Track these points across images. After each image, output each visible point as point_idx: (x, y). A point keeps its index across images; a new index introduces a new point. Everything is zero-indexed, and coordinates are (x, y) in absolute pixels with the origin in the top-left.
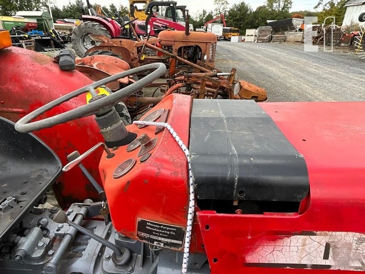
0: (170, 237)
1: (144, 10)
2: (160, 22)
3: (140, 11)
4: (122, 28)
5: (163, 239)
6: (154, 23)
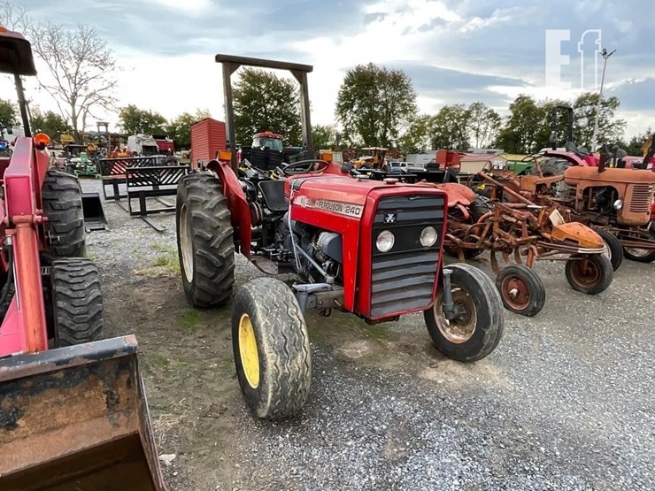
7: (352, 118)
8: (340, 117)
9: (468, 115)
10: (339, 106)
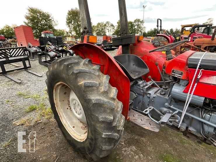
0: (179, 74)
1: (189, 30)
2: (198, 35)
3: (187, 31)
4: (175, 39)
5: (177, 75)
6: (194, 36)
7: (72, 26)
8: (68, 26)
9: (105, 25)
10: (67, 22)
